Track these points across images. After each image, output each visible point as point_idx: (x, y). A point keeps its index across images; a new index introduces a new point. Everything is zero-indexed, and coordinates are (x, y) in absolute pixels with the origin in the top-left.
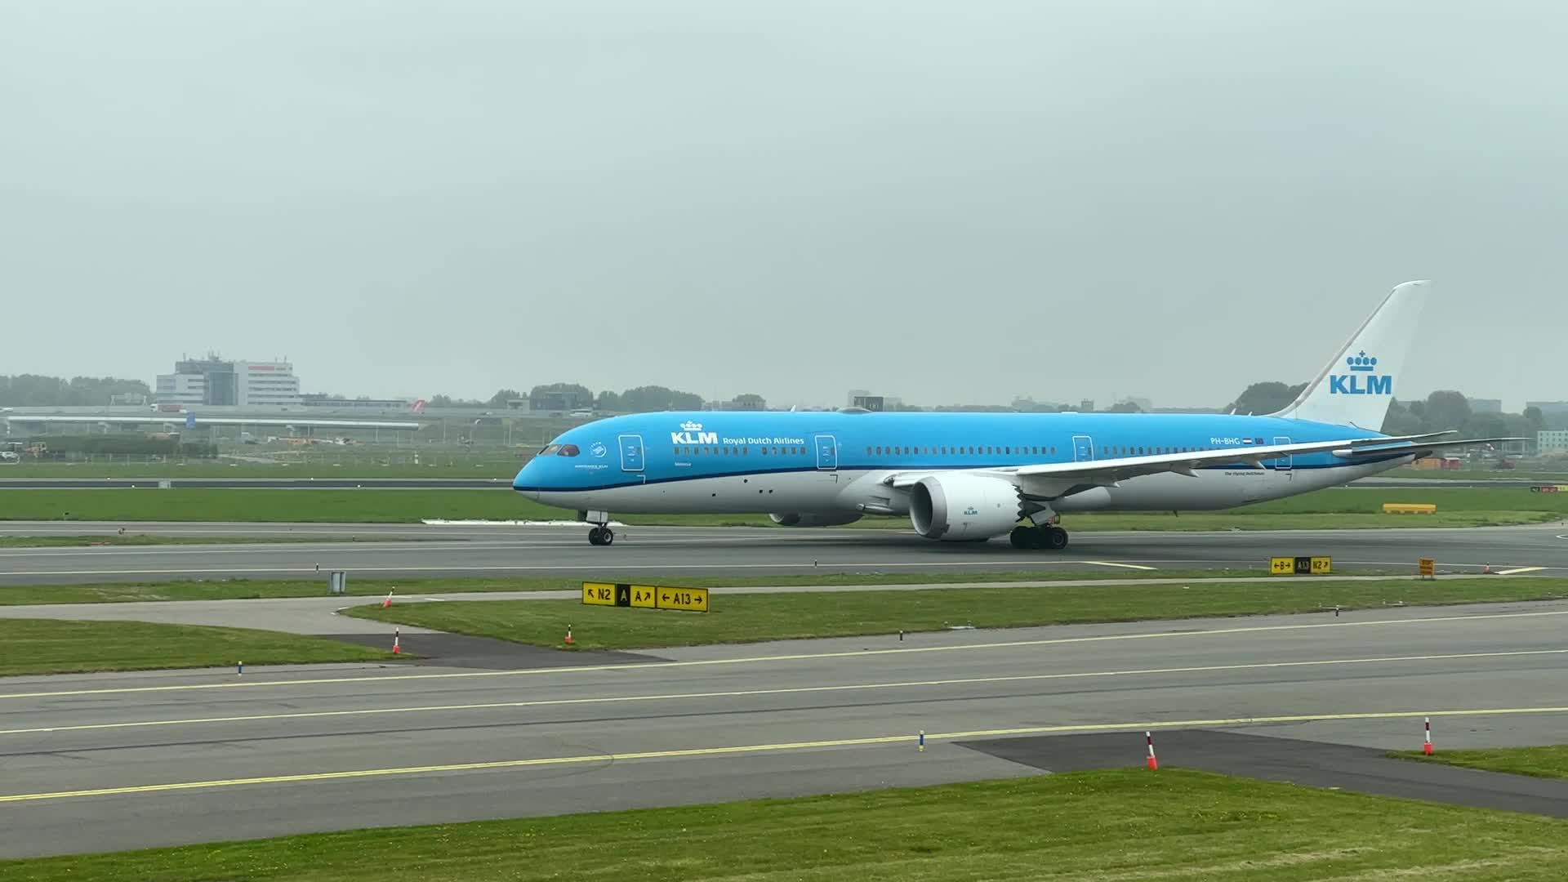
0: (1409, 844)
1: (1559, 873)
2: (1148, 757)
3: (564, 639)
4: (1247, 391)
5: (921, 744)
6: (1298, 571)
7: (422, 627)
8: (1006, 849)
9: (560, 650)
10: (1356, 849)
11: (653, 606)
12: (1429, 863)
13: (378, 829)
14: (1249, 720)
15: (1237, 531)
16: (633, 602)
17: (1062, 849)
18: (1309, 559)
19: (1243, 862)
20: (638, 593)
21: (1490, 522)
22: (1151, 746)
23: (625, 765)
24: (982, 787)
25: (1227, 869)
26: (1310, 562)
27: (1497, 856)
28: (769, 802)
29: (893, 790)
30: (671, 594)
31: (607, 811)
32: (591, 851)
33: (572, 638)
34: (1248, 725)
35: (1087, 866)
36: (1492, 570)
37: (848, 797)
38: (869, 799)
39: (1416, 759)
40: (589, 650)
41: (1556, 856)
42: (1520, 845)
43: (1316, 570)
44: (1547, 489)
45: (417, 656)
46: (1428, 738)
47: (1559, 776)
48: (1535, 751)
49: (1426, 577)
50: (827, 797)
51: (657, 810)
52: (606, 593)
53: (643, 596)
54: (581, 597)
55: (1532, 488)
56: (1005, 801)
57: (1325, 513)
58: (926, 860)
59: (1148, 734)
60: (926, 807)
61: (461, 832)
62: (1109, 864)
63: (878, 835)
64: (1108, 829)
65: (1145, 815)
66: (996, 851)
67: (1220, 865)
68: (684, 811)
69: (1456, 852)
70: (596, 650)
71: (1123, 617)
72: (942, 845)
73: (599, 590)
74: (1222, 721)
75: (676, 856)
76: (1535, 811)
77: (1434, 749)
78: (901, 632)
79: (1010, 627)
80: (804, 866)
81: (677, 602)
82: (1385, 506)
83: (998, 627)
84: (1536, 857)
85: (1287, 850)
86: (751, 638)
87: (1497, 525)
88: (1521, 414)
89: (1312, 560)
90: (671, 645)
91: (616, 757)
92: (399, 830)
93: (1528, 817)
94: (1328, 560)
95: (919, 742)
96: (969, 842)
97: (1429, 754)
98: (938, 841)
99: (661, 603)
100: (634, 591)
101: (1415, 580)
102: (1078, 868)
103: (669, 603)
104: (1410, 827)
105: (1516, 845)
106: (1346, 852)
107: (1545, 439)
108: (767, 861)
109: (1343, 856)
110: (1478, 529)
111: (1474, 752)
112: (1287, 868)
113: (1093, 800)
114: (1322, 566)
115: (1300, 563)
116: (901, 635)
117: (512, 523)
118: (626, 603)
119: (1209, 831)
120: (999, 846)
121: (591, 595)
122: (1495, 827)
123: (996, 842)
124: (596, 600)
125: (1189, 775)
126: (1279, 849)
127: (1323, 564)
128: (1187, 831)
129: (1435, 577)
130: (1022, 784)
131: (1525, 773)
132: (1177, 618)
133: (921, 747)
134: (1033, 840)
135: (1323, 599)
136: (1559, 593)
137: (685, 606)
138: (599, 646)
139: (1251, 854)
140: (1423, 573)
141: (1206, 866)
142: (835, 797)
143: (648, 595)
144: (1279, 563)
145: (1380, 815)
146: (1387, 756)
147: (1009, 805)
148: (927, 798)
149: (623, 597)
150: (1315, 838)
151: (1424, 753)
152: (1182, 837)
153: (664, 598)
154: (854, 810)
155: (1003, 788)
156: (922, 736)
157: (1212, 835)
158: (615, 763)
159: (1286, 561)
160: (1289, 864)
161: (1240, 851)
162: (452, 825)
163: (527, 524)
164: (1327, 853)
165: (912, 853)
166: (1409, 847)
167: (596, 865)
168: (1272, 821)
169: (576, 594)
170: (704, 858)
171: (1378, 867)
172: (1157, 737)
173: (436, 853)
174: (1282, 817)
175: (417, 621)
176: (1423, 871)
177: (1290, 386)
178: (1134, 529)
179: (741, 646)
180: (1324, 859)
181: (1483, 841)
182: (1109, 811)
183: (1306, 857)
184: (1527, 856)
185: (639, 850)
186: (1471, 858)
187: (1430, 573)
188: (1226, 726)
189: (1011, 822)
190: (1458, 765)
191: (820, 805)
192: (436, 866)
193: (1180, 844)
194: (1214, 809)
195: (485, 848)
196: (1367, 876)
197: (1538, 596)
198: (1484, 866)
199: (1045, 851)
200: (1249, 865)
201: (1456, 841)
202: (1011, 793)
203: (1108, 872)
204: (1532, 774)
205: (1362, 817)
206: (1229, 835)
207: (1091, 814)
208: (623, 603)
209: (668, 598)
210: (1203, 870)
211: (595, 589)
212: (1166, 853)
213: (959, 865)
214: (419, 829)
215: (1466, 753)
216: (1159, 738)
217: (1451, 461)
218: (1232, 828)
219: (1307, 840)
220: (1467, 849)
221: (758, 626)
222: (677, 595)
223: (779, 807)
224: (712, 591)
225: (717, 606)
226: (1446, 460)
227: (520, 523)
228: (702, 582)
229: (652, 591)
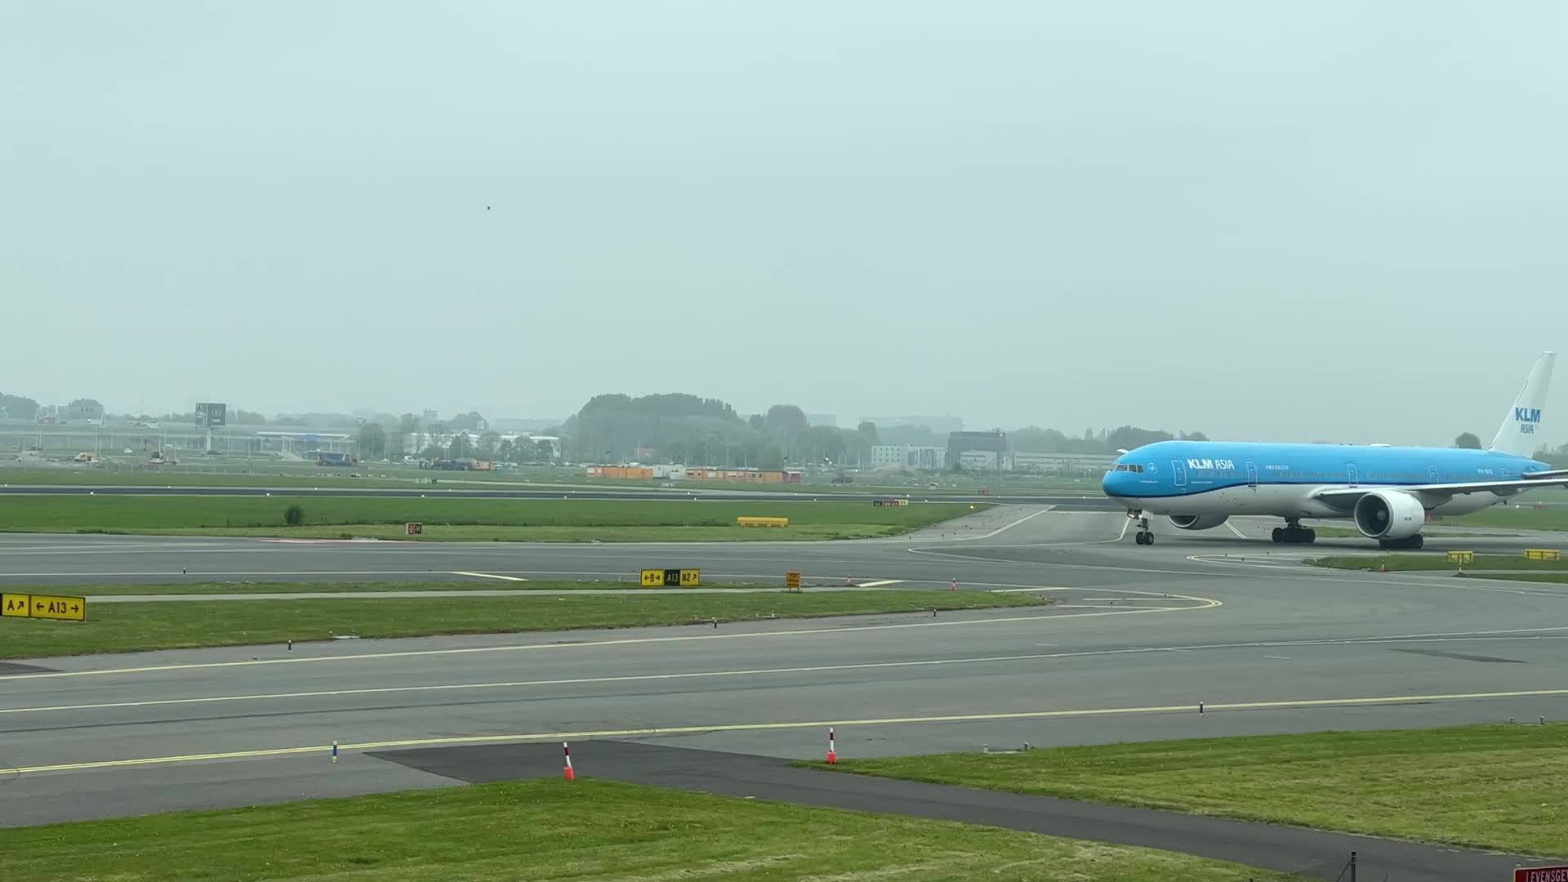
0: (836, 851)
1: (983, 877)
2: (566, 768)
4: (589, 403)
5: (335, 754)
6: (668, 584)
8: (446, 860)
10: (787, 856)
11: (27, 615)
12: (859, 869)
14: (652, 731)
15: (598, 543)
16: (5, 611)
17: (501, 859)
18: (678, 572)
19: (683, 871)
20: (11, 601)
21: (842, 536)
22: (568, 757)
23: (32, 779)
24: (402, 797)
25: (667, 877)
26: (679, 574)
27: (922, 861)
28: (190, 815)
29: (315, 801)
30: (46, 602)
31: (24, 826)
32: (20, 868)
34: (654, 735)
35: (531, 876)
36: (852, 583)
37: (270, 808)
38: (294, 810)
39: (822, 768)
41: (977, 859)
42: (940, 850)
43: (685, 583)
44: (889, 504)
46: (832, 748)
47: (959, 783)
48: (932, 759)
49: (793, 589)
50: (249, 809)
53: (16, 604)
55: (875, 502)
56: (431, 812)
57: (682, 525)
58: (368, 872)
59: (565, 745)
60: (353, 818)
62: (551, 874)
63: (314, 847)
64: (541, 839)
65: (574, 825)
66: (435, 861)
67: (661, 874)
69: (881, 858)
71: (505, 628)
72: (380, 858)
74: (626, 732)
75: (111, 872)
76: (946, 817)
77: (837, 758)
78: (290, 641)
79: (395, 636)
81: (52, 611)
82: (739, 519)
83: (383, 637)
84: (958, 861)
85: (721, 859)
86: (135, 647)
87: (848, 539)
88: (856, 428)
89: (682, 572)
90: (52, 655)
91: (21, 770)
93: (942, 823)
94: (696, 573)
95: (332, 753)
96: (404, 853)
97: (833, 763)
98: (375, 852)
99: (35, 612)
100: (6, 600)
101: (782, 592)
103: (45, 612)
104: (831, 834)
105: (936, 849)
106: (778, 860)
107: (877, 454)
109: (777, 864)
110: (831, 542)
111: (873, 761)
112: (726, 876)
113: (519, 810)
114: (691, 579)
115: (669, 576)
116: (290, 645)
119: (640, 841)
120: (436, 857)
122: (915, 833)
123: (434, 852)
125: (609, 785)
126: (713, 857)
127: (692, 577)
128: (620, 841)
129: (801, 589)
130: (444, 795)
131: (926, 781)
132: (559, 629)
133: (335, 758)
134: (471, 851)
135: (698, 611)
136: (921, 606)
137: (61, 615)
139: (687, 863)
140: (789, 586)
141: (648, 874)
142: (258, 808)
143: (22, 603)
144: (649, 576)
145: (801, 823)
146: (793, 765)
147: (435, 816)
148: (350, 809)
150: (745, 846)
151: (828, 763)
152: (617, 847)
153: (39, 606)
154: (279, 822)
155: (424, 799)
156: (335, 747)
157: (645, 844)
158: (22, 776)
159: (656, 574)
160: (726, 872)
161: (676, 860)
164: (761, 861)
165: (352, 865)
166: (836, 854)
168: (699, 830)
170: (142, 873)
171: (811, 873)
172: (575, 748)
174: (707, 826)
176: (855, 876)
177: (632, 397)
178: (496, 540)
180: (758, 866)
181: (905, 846)
182: (537, 820)
183: (742, 865)
184: (950, 860)
185: (71, 865)
186: (897, 864)
187: (797, 586)
188: (631, 737)
189: (443, 832)
190: (862, 774)
191: (245, 817)
193: (615, 854)
194: (640, 818)
197: (900, 608)
198: (912, 871)
199: (484, 861)
200: (689, 873)
201: (880, 847)
202: (435, 804)
204: (933, 782)
205: (785, 825)
206: (662, 845)
207: (521, 824)
209: (43, 607)
212: (603, 862)
215: (867, 762)
216: (576, 748)
217: (793, 474)
218: (663, 837)
219: (739, 848)
220: (892, 855)
221: (140, 635)
222: (52, 604)
223: (202, 820)
224: (89, 599)
225: (93, 615)
226: (788, 474)
228: (78, 590)
229: (25, 599)
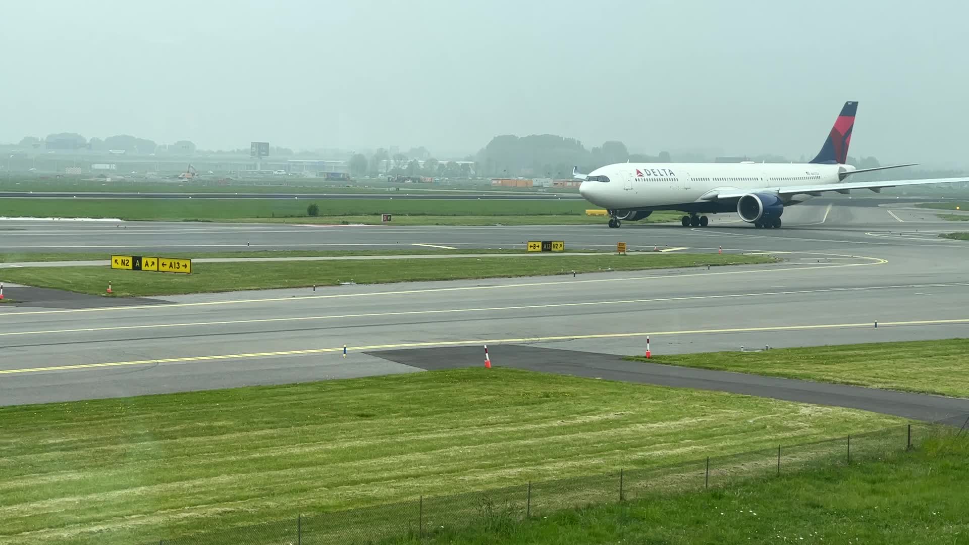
0: (652, 409)
2: (485, 361)
3: (107, 290)
5: (345, 353)
6: (544, 250)
7: (13, 283)
8: (416, 415)
9: (104, 296)
10: (623, 412)
11: (156, 270)
12: (667, 420)
13: (23, 405)
14: (538, 339)
15: (500, 226)
16: (143, 267)
17: (449, 415)
19: (559, 421)
20: (147, 262)
22: (487, 354)
23: (166, 367)
24: (387, 378)
25: (550, 425)
26: (551, 244)
27: (705, 415)
28: (260, 388)
29: (334, 380)
30: (168, 262)
31: (163, 393)
32: (163, 418)
33: (111, 289)
34: (538, 342)
35: (467, 424)
36: (658, 249)
37: (309, 384)
38: (322, 386)
39: (641, 361)
40: (122, 297)
41: (738, 414)
42: (716, 409)
43: (555, 249)
45: (15, 300)
46: (648, 348)
47: (726, 370)
48: (709, 355)
49: (621, 253)
50: (295, 385)
51: (194, 393)
52: (126, 262)
53: (150, 264)
54: (110, 264)
56: (405, 387)
57: (552, 215)
59: (485, 347)
60: (358, 391)
61: (78, 407)
63: (335, 407)
64: (472, 403)
65: (492, 395)
66: (409, 416)
67: (545, 422)
68: (210, 393)
69: (681, 414)
70: (127, 297)
71: (445, 277)
72: (375, 413)
73: (122, 260)
74: (521, 340)
75: (216, 420)
76: (719, 389)
77: (651, 354)
78: (314, 286)
79: (377, 283)
80: (298, 425)
81: (171, 268)
82: (588, 211)
83: (370, 283)
84: (727, 415)
85: (582, 414)
86: (221, 289)
87: (654, 223)
89: (553, 243)
91: (159, 361)
92: (37, 406)
93: (716, 393)
94: (562, 243)
95: (343, 352)
96: (390, 411)
97: (649, 358)
98: (372, 411)
99: (161, 268)
100: (144, 261)
101: (615, 255)
102: (462, 426)
103: (166, 268)
104: (649, 399)
105: (714, 409)
106: (617, 415)
108: (273, 423)
109: (616, 417)
110: (643, 225)
111: (674, 356)
113: (458, 386)
115: (545, 245)
116: (314, 288)
117: (51, 219)
118: (139, 268)
119: (533, 404)
120: (408, 413)
121: (116, 263)
122: (699, 399)
123: (407, 411)
124: (120, 266)
125: (512, 371)
126: (577, 413)
127: (559, 246)
128: (520, 404)
129: (626, 253)
130: (412, 377)
131: (707, 368)
132: (478, 278)
133: (344, 355)
134: (430, 410)
135: (563, 267)
136: (700, 263)
137: (176, 270)
138: (129, 294)
139: (562, 417)
140: (619, 251)
141: (538, 423)
142: (300, 384)
143: (153, 263)
144: (533, 245)
145: (631, 393)
146: (623, 358)
147: (408, 390)
148: (355, 385)
149: (137, 264)
150: (597, 407)
151: (646, 357)
152: (518, 407)
153: (163, 265)
154: (313, 393)
155: (400, 379)
156: (345, 348)
157: (536, 406)
158: (160, 364)
159: (537, 244)
160: (586, 422)
161: (555, 415)
162: (69, 402)
163: (60, 220)
164: (607, 415)
165: (358, 418)
166: (653, 411)
167: (169, 425)
168: (569, 398)
169: (108, 263)
170: (234, 421)
171: (638, 423)
172: (490, 349)
173: (64, 419)
174: (573, 396)
175: (9, 280)
176: (664, 425)
178: (437, 224)
179: (215, 295)
180: (605, 419)
181: (694, 407)
182: (470, 392)
183: (595, 418)
184: (722, 415)
185: (192, 416)
186: (690, 417)
187: (624, 251)
188: (525, 342)
189: (412, 399)
190: (667, 364)
191: (293, 390)
192: (69, 427)
193: (518, 411)
194: (532, 391)
195: (96, 416)
196: (633, 428)
197: (687, 264)
198: (699, 421)
199: (439, 416)
200: (562, 423)
201: (679, 407)
202: (406, 382)
203: (481, 427)
204: (710, 369)
205: (620, 394)
206: (546, 406)
207: (459, 394)
208: (137, 268)
209: (165, 265)
210: (536, 426)
211: (119, 259)
212: (511, 416)
213: (390, 424)
214: (50, 405)
215: (670, 357)
218: (546, 401)
219: (593, 408)
220: (687, 412)
221: (224, 282)
222: (171, 263)
223: (268, 391)
224: (193, 261)
225: (196, 270)
227: (56, 219)
228: (187, 255)
229: (155, 260)
